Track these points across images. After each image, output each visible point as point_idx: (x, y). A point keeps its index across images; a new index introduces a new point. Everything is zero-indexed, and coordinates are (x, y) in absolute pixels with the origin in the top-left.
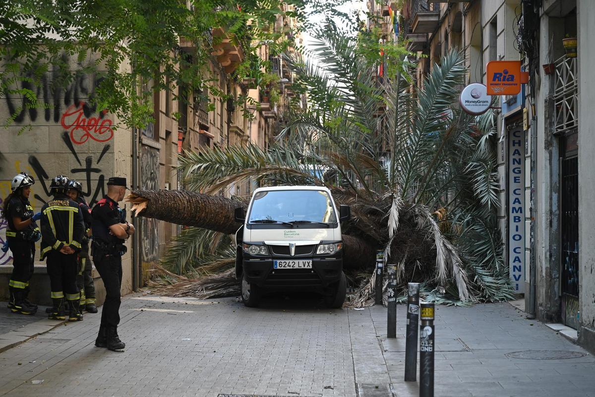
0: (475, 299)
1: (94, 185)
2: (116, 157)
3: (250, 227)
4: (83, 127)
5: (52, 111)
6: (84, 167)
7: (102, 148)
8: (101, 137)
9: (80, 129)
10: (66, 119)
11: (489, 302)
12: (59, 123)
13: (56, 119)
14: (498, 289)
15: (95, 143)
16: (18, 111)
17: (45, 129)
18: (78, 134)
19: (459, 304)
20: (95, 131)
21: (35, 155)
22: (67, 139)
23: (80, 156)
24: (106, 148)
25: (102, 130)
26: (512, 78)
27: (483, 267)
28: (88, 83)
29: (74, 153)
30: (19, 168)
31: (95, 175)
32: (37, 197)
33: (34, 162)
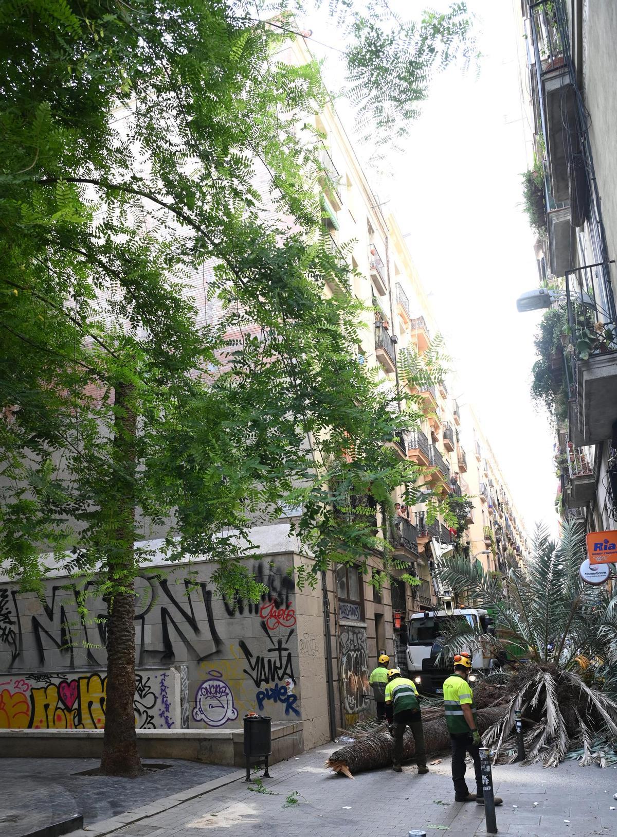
1: (284, 660)
2: (299, 638)
4: (275, 617)
5: (254, 606)
6: (277, 647)
7: (289, 632)
8: (288, 623)
9: (273, 618)
10: (263, 611)
12: (259, 615)
13: (257, 612)
15: (284, 628)
16: (231, 608)
17: (249, 620)
18: (271, 622)
20: (284, 619)
21: (243, 640)
22: (264, 626)
23: (273, 638)
24: (292, 632)
25: (289, 618)
28: (277, 584)
29: (269, 637)
30: (232, 650)
31: (284, 654)
32: (245, 671)
33: (243, 645)
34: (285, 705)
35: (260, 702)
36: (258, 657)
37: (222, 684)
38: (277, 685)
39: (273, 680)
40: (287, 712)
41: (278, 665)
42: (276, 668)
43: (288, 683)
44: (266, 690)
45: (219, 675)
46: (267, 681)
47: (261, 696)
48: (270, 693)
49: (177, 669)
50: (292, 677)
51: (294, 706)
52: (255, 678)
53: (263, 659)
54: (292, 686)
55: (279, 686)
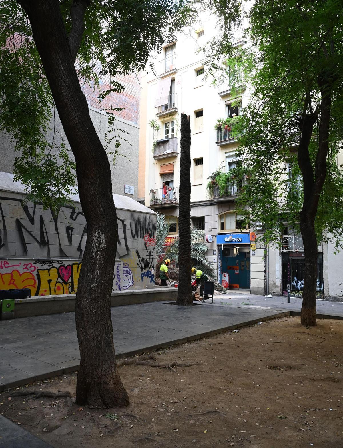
1: (151, 260)
4: (149, 241)
5: (142, 235)
6: (149, 254)
7: (153, 248)
8: (153, 245)
10: (145, 238)
13: (143, 238)
16: (134, 234)
17: (140, 241)
18: (148, 243)
20: (152, 242)
21: (138, 250)
22: (145, 244)
25: (154, 242)
28: (151, 227)
29: (147, 250)
30: (133, 254)
31: (151, 257)
32: (138, 264)
33: (137, 252)
34: (150, 279)
35: (142, 277)
36: (143, 258)
37: (129, 270)
38: (148, 270)
39: (147, 268)
40: (151, 282)
41: (149, 262)
42: (148, 263)
43: (152, 270)
44: (145, 272)
45: (128, 265)
46: (145, 269)
47: (143, 275)
48: (146, 274)
50: (153, 267)
51: (154, 279)
52: (141, 267)
53: (144, 259)
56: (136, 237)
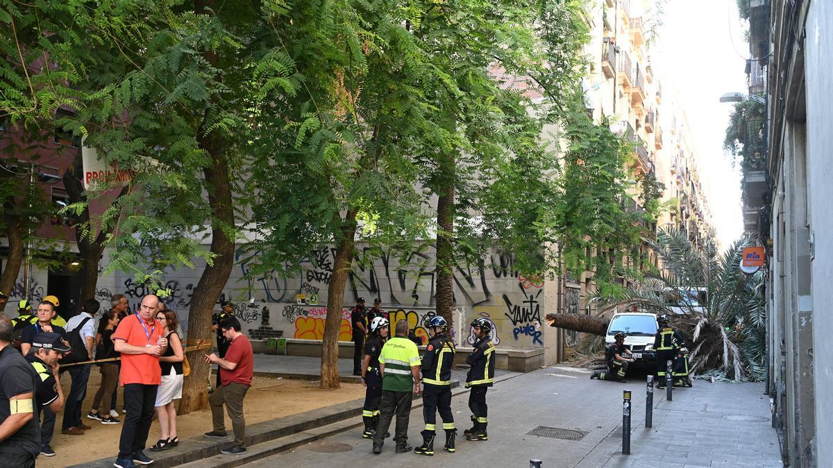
0: (745, 379)
1: (534, 309)
2: (545, 295)
3: (610, 334)
4: (529, 280)
5: (514, 272)
6: (529, 300)
7: (538, 291)
8: (538, 285)
9: (527, 281)
10: (521, 276)
11: (753, 381)
12: (518, 278)
13: (516, 276)
14: (761, 374)
15: (535, 288)
16: (498, 272)
17: (511, 281)
18: (527, 284)
19: (733, 382)
20: (536, 282)
21: (506, 294)
22: (521, 286)
23: (527, 295)
24: (540, 291)
25: (539, 282)
26: (759, 256)
27: (755, 361)
29: (525, 293)
30: (498, 300)
31: (535, 305)
32: (506, 314)
33: (505, 297)
34: (533, 337)
35: (516, 334)
36: (516, 306)
38: (528, 324)
39: (526, 321)
40: (534, 341)
41: (530, 311)
42: (528, 313)
43: (536, 324)
44: (521, 327)
46: (521, 322)
47: (517, 331)
48: (523, 329)
49: (460, 310)
50: (539, 320)
51: (539, 338)
52: (513, 319)
53: (519, 307)
54: (538, 325)
55: (530, 325)
56: (502, 275)
